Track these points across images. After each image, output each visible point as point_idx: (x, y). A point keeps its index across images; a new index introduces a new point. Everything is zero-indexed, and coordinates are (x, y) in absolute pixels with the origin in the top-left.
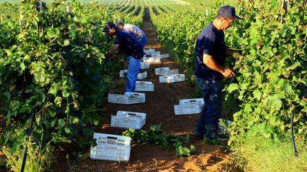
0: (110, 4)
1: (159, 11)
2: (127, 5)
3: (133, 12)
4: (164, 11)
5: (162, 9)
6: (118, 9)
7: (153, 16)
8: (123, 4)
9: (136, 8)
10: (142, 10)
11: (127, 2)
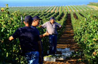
0: (39, 11)
1: (79, 16)
2: (52, 12)
3: (57, 17)
4: (83, 16)
5: (81, 15)
6: (44, 15)
7: (73, 20)
8: (49, 11)
9: (60, 14)
10: (65, 16)
11: (52, 10)
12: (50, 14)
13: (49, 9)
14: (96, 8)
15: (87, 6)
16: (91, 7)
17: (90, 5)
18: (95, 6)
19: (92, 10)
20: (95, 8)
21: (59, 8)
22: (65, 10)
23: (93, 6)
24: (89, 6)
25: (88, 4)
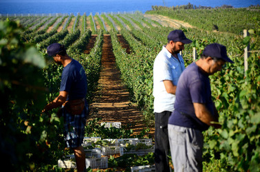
12: (40, 37)
13: (42, 22)
14: (166, 22)
15: (145, 16)
16: (154, 19)
17: (152, 13)
18: (165, 17)
19: (155, 25)
20: (164, 21)
21: (70, 21)
22: (87, 25)
23: (160, 16)
24: (149, 16)
25: (148, 12)
